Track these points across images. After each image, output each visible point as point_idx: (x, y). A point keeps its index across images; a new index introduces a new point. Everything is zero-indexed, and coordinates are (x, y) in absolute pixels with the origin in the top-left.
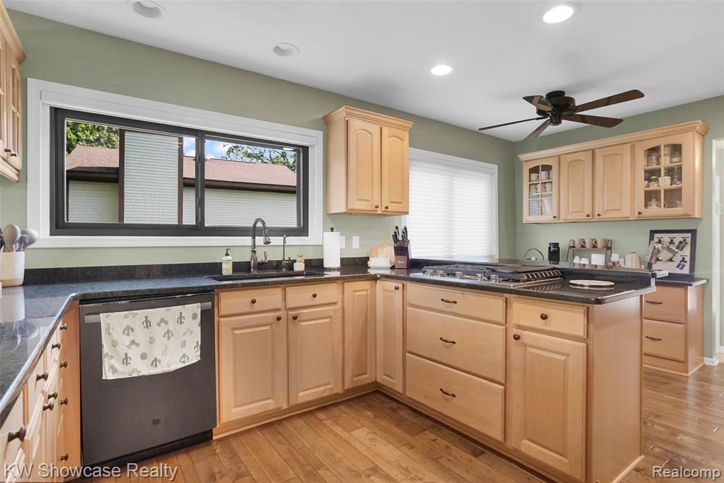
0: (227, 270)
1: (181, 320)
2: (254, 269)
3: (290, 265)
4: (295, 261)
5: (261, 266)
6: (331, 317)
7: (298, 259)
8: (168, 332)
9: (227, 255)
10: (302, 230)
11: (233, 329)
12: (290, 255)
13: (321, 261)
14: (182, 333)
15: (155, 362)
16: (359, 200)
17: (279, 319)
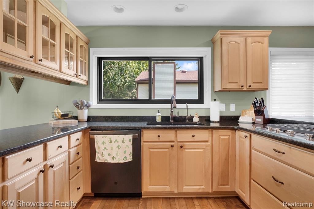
0: (159, 120)
1: (124, 141)
2: (172, 120)
3: (191, 118)
4: (194, 117)
5: (175, 118)
6: (204, 149)
7: (195, 116)
8: (119, 146)
9: (159, 112)
10: (200, 100)
11: (150, 148)
12: (191, 113)
13: (209, 117)
14: (124, 147)
15: (113, 158)
16: (229, 83)
17: (172, 146)
